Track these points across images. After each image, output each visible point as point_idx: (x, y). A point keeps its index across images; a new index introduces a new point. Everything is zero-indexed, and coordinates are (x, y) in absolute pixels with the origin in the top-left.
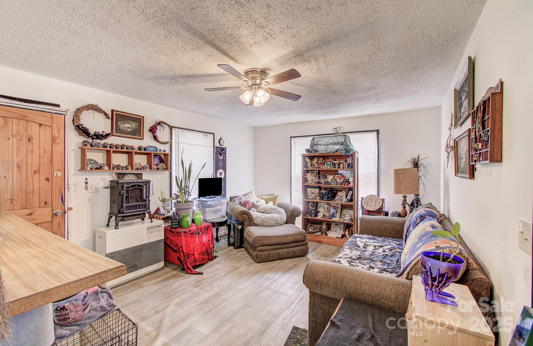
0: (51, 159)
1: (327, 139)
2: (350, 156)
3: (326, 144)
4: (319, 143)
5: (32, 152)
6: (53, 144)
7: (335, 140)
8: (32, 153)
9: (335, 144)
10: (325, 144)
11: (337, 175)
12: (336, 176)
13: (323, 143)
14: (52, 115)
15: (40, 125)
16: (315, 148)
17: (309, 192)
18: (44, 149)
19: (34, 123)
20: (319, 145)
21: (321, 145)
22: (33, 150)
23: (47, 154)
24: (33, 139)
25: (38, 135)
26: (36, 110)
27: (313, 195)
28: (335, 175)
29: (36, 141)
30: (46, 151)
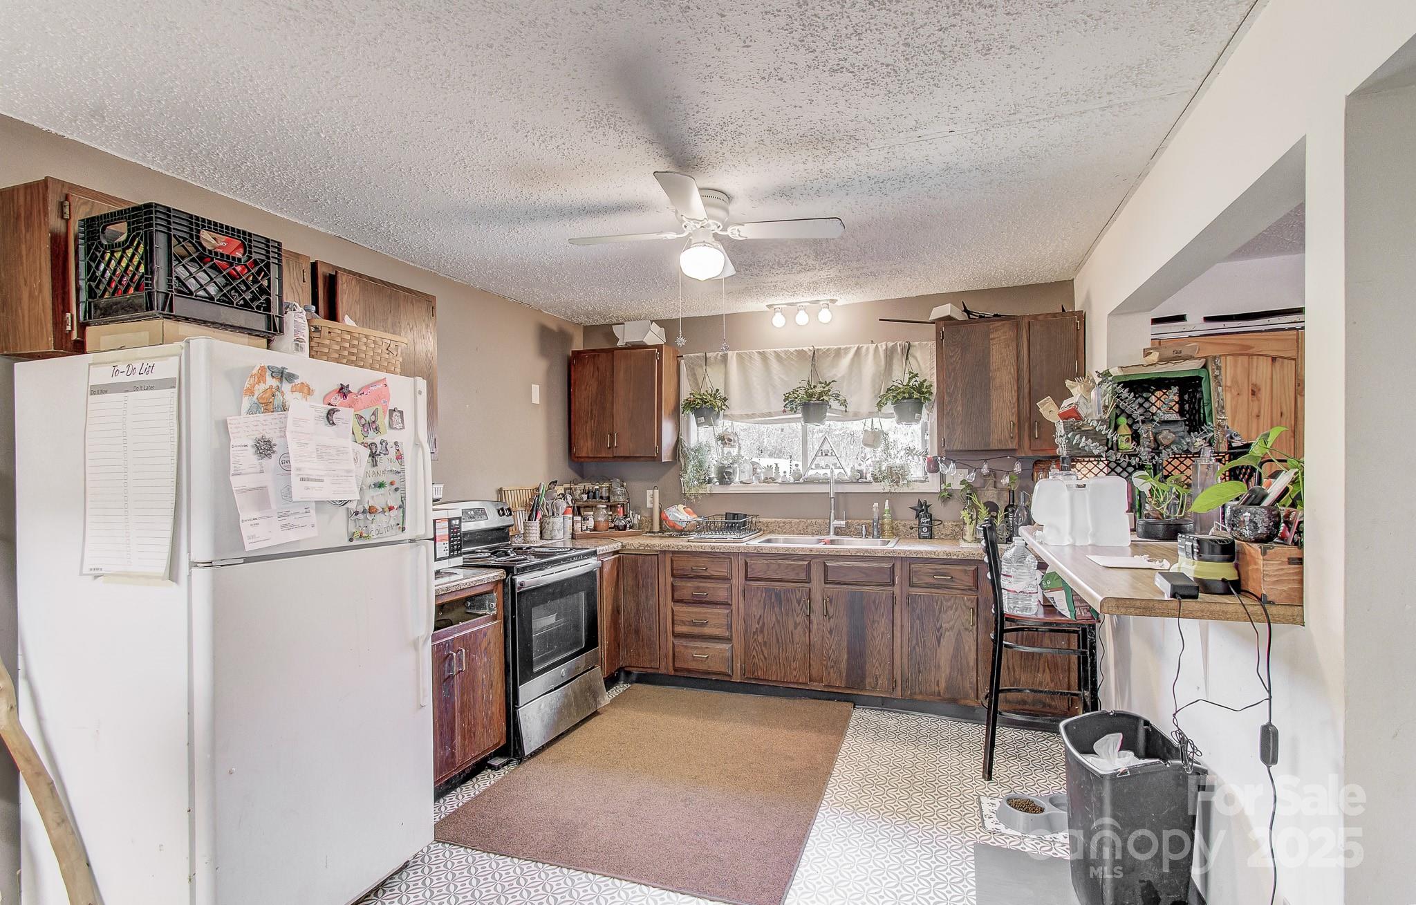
0: (1293, 429)
5: (1258, 416)
6: (1299, 396)
8: (1258, 419)
14: (1298, 334)
15: (1274, 359)
18: (1281, 408)
19: (1261, 357)
22: (1259, 412)
23: (1287, 418)
24: (1259, 390)
25: (1269, 381)
26: (1266, 331)
29: (1264, 394)
30: (1284, 410)
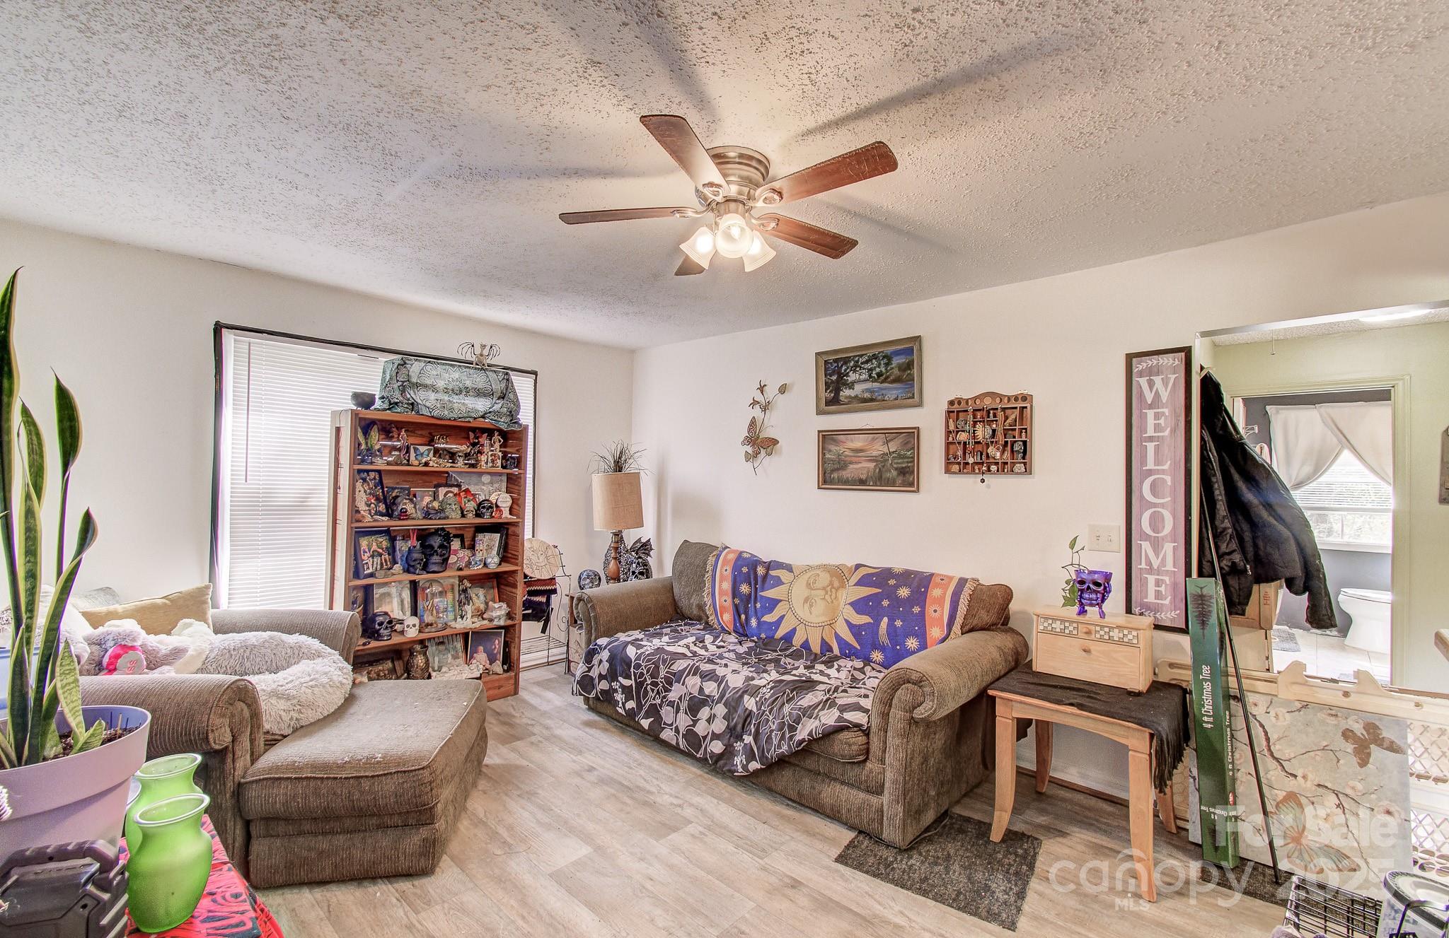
1: (456, 375)
2: (496, 434)
3: (453, 390)
4: (428, 382)
7: (478, 380)
9: (480, 393)
10: (450, 387)
11: (446, 489)
12: (442, 491)
13: (441, 384)
16: (411, 394)
17: (365, 552)
20: (426, 386)
21: (434, 389)
27: (375, 560)
28: (437, 486)
